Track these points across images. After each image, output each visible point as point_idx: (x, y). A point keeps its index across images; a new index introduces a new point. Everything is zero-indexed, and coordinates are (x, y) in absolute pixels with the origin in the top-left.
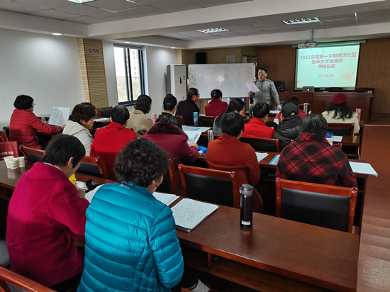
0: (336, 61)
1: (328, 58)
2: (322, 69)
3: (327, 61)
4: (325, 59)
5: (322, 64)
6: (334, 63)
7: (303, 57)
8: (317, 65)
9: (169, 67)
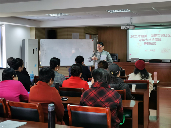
0: (157, 40)
1: (151, 37)
2: (147, 45)
3: (150, 39)
4: (148, 38)
5: (147, 42)
6: (155, 41)
7: (133, 36)
8: (143, 42)
9: (24, 41)
